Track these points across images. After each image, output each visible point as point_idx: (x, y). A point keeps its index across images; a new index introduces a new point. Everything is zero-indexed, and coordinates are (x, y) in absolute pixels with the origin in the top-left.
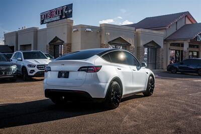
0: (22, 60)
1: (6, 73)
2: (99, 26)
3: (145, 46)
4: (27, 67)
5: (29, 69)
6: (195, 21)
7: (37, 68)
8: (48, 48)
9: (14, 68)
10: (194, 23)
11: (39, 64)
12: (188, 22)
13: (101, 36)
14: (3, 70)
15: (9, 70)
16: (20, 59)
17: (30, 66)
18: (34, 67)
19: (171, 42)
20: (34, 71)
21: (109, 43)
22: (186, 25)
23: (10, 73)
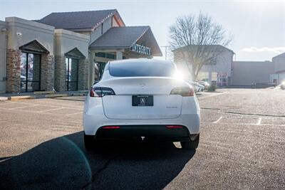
2: (4, 20)
3: (67, 55)
6: (123, 23)
10: (122, 25)
12: (115, 25)
13: (7, 37)
19: (97, 51)
21: (20, 48)
22: (113, 28)
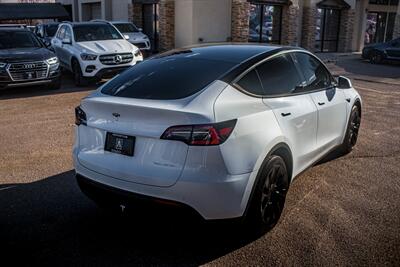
0: (70, 43)
1: (34, 76)
4: (80, 58)
5: (85, 64)
7: (101, 60)
8: (131, 10)
9: (52, 62)
11: (103, 53)
14: (29, 70)
15: (41, 68)
16: (68, 40)
17: (86, 57)
18: (95, 59)
20: (93, 67)
23: (45, 74)
